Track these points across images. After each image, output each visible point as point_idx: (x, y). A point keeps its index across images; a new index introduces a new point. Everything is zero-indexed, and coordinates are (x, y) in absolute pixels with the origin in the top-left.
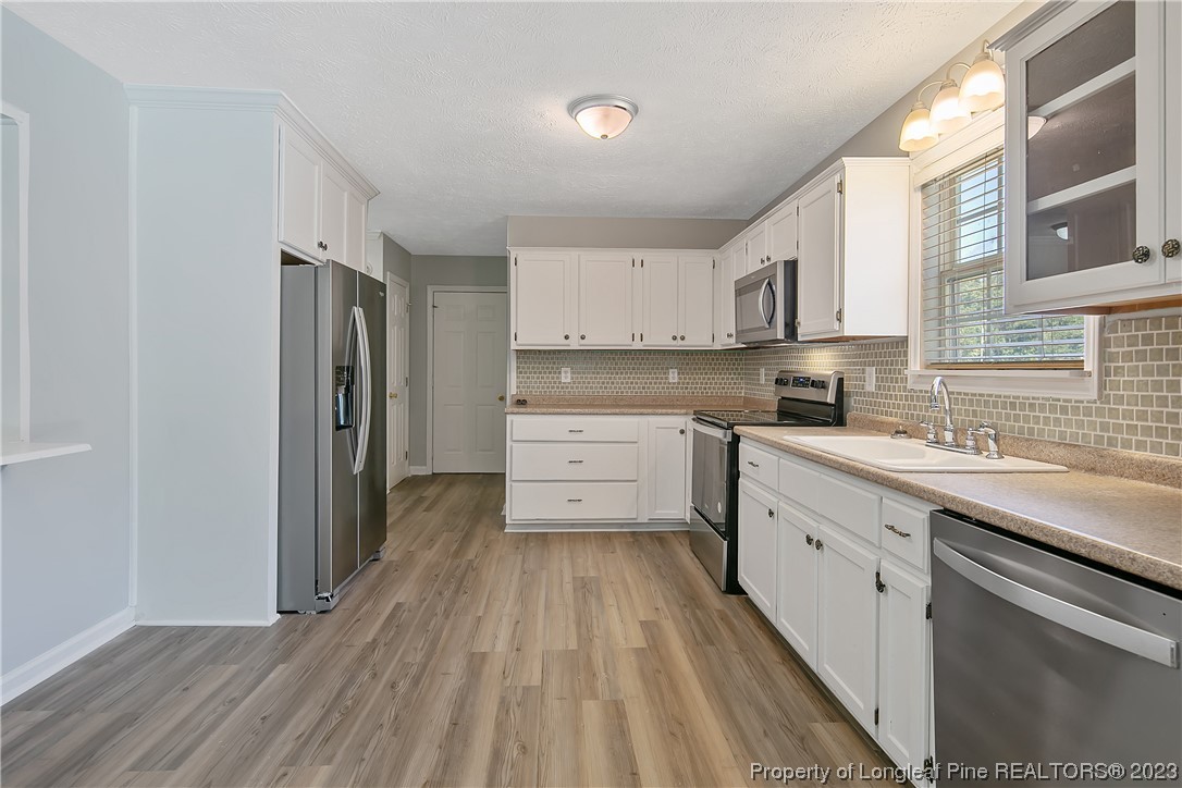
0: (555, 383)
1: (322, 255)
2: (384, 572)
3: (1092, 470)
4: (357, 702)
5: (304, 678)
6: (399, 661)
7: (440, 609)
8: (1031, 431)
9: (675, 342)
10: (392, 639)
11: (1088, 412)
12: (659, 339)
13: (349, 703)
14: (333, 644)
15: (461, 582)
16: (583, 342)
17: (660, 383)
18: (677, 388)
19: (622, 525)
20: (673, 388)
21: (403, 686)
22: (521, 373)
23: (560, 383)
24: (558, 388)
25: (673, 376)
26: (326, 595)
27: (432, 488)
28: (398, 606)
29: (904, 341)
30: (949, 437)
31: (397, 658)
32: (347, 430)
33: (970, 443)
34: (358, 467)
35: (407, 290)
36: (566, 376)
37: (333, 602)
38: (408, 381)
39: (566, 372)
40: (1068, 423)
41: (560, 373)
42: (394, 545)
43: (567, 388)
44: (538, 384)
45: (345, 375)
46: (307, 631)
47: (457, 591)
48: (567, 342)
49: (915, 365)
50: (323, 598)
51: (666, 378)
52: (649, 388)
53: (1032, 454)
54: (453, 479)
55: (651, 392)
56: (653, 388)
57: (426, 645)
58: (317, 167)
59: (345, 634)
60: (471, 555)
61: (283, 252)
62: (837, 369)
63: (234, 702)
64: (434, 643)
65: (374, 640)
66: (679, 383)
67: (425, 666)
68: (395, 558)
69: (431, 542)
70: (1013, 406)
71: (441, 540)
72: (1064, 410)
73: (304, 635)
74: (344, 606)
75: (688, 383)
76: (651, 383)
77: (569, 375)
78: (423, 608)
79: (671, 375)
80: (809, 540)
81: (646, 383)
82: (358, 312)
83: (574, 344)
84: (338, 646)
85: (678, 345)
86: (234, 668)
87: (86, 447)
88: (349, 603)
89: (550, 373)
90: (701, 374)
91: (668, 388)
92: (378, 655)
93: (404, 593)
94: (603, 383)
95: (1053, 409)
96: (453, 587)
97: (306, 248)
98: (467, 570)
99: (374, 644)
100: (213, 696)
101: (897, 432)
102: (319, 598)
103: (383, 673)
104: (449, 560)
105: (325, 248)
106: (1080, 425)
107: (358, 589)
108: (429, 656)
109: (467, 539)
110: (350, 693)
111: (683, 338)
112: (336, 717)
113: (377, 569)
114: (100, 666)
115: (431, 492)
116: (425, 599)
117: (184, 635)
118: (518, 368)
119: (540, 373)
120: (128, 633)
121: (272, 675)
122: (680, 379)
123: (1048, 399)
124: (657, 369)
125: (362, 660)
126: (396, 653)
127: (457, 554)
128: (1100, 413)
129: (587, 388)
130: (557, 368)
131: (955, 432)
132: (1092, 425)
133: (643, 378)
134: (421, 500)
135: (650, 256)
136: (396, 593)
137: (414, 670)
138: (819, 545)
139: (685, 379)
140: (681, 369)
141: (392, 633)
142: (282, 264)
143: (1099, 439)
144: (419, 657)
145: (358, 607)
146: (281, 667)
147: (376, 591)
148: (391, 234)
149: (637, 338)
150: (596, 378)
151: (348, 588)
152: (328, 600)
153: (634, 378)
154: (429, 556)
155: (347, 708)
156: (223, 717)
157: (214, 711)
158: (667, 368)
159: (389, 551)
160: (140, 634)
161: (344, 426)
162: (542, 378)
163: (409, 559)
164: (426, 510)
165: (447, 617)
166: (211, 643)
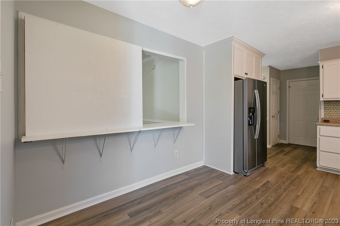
1: (246, 76)
2: (265, 170)
4: (250, 203)
5: (237, 191)
6: (265, 198)
7: (283, 187)
10: (264, 190)
13: (248, 203)
14: (246, 185)
15: (293, 182)
21: (265, 205)
22: (326, 109)
26: (246, 171)
27: (287, 148)
28: (268, 182)
31: (265, 196)
32: (253, 126)
34: (256, 137)
35: (279, 82)
37: (248, 174)
38: (279, 112)
42: (270, 163)
45: (252, 110)
46: (240, 179)
47: (291, 184)
50: (245, 172)
54: (296, 147)
57: (276, 197)
58: (245, 52)
59: (250, 184)
60: (299, 173)
61: (235, 77)
63: (220, 190)
64: (279, 197)
65: (259, 189)
67: (273, 203)
68: (270, 167)
69: (284, 165)
71: (288, 166)
73: (239, 180)
74: (251, 176)
78: (276, 185)
82: (256, 92)
84: (248, 186)
86: (221, 182)
87: (194, 124)
88: (253, 176)
92: (259, 193)
93: (271, 178)
96: (289, 182)
97: (242, 75)
98: (296, 179)
99: (258, 190)
100: (217, 186)
102: (244, 172)
103: (259, 199)
104: (289, 173)
105: (247, 74)
107: (256, 173)
108: (276, 200)
109: (299, 168)
110: (249, 200)
112: (243, 205)
113: (263, 169)
114: (197, 171)
115: (287, 149)
116: (278, 183)
117: (213, 170)
118: (325, 107)
120: (203, 166)
121: (230, 187)
125: (254, 192)
126: (265, 195)
127: (293, 172)
134: (282, 151)
136: (268, 178)
137: (270, 202)
141: (264, 189)
142: (234, 81)
144: (272, 199)
145: (255, 178)
146: (232, 186)
147: (262, 175)
148: (272, 65)
151: (253, 172)
152: (246, 173)
154: (282, 169)
155: (247, 204)
156: (218, 192)
157: (216, 190)
159: (268, 165)
160: (205, 167)
161: (252, 125)
163: (274, 169)
164: (284, 155)
165: (285, 191)
166: (218, 174)
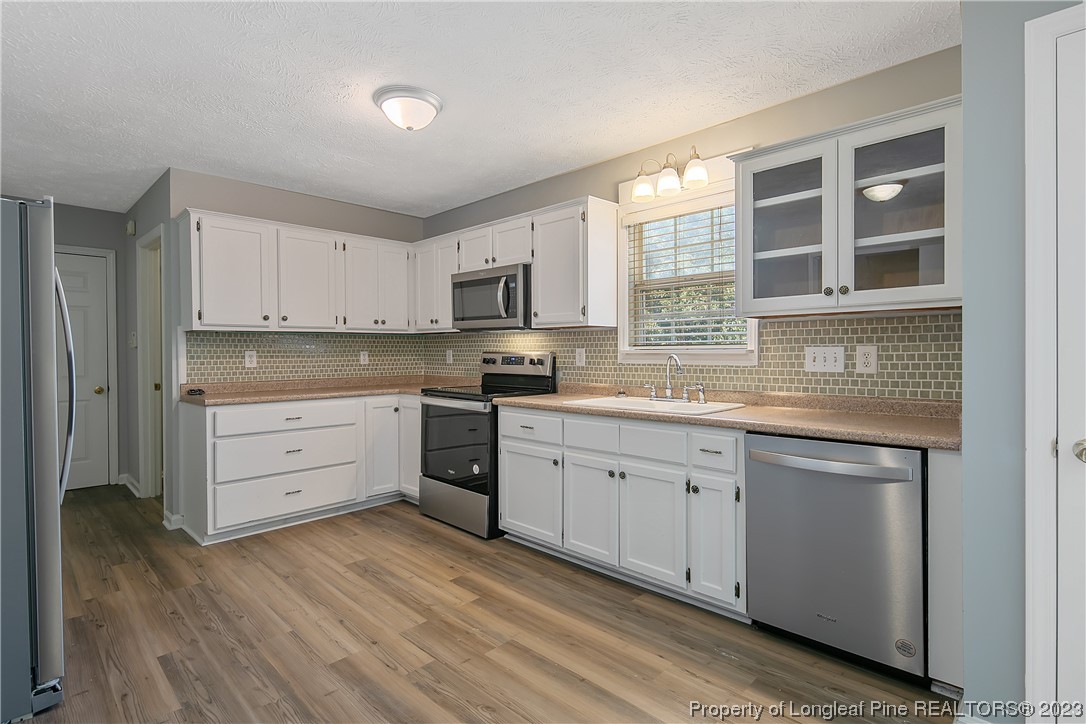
0: (237, 368)
3: (756, 404)
6: (253, 707)
7: (231, 643)
8: (714, 386)
9: (376, 326)
11: (750, 372)
12: (361, 323)
16: (283, 323)
17: (352, 365)
18: (368, 369)
19: (338, 509)
20: (364, 370)
22: (192, 358)
23: (244, 368)
24: (241, 374)
25: (364, 358)
29: (615, 330)
30: (668, 392)
31: (246, 707)
33: (685, 395)
36: (251, 360)
39: (251, 356)
40: (738, 379)
41: (243, 357)
43: (252, 373)
44: (216, 370)
47: (227, 619)
48: (266, 323)
49: (624, 346)
51: (358, 361)
52: (341, 370)
53: (718, 399)
55: (343, 375)
56: (345, 371)
57: (267, 682)
62: (551, 350)
64: (272, 675)
66: (369, 365)
70: (702, 371)
72: (736, 372)
75: (377, 365)
76: (343, 366)
77: (255, 359)
78: (204, 650)
79: (362, 357)
80: (612, 474)
81: (338, 366)
83: (273, 326)
85: (379, 329)
89: (231, 357)
90: (389, 355)
91: (359, 370)
93: (152, 646)
94: (294, 367)
95: (729, 372)
101: (620, 393)
106: (746, 380)
108: (284, 688)
111: (383, 322)
116: (195, 641)
118: (188, 352)
119: (218, 357)
122: (370, 360)
123: (725, 366)
124: (349, 351)
127: (170, 585)
128: (757, 372)
129: (275, 372)
130: (240, 352)
131: (672, 389)
132: (753, 380)
133: (335, 361)
135: (354, 241)
137: (286, 707)
138: (623, 476)
139: (375, 360)
140: (371, 351)
143: (757, 387)
144: (273, 694)
149: (340, 320)
150: (285, 362)
153: (326, 361)
158: (358, 351)
162: (222, 363)
165: (251, 647)
